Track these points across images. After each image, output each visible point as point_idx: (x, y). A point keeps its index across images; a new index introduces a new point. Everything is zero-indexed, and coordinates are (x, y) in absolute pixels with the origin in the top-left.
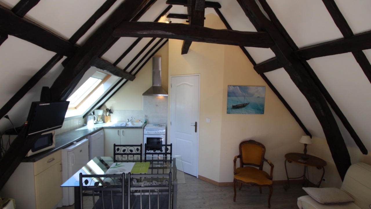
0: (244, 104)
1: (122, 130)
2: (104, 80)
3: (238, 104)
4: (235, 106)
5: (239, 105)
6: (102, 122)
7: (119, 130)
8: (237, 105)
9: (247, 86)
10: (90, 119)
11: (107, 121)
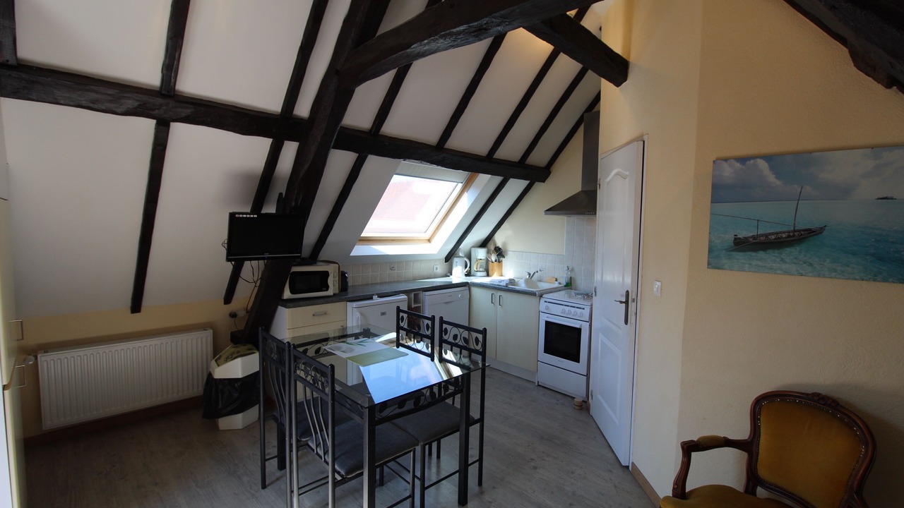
0: (794, 231)
1: (500, 293)
2: (467, 186)
3: (760, 232)
4: (746, 239)
5: (766, 235)
6: (485, 274)
7: (494, 292)
8: (754, 237)
9: (810, 152)
10: (456, 266)
11: (493, 274)
